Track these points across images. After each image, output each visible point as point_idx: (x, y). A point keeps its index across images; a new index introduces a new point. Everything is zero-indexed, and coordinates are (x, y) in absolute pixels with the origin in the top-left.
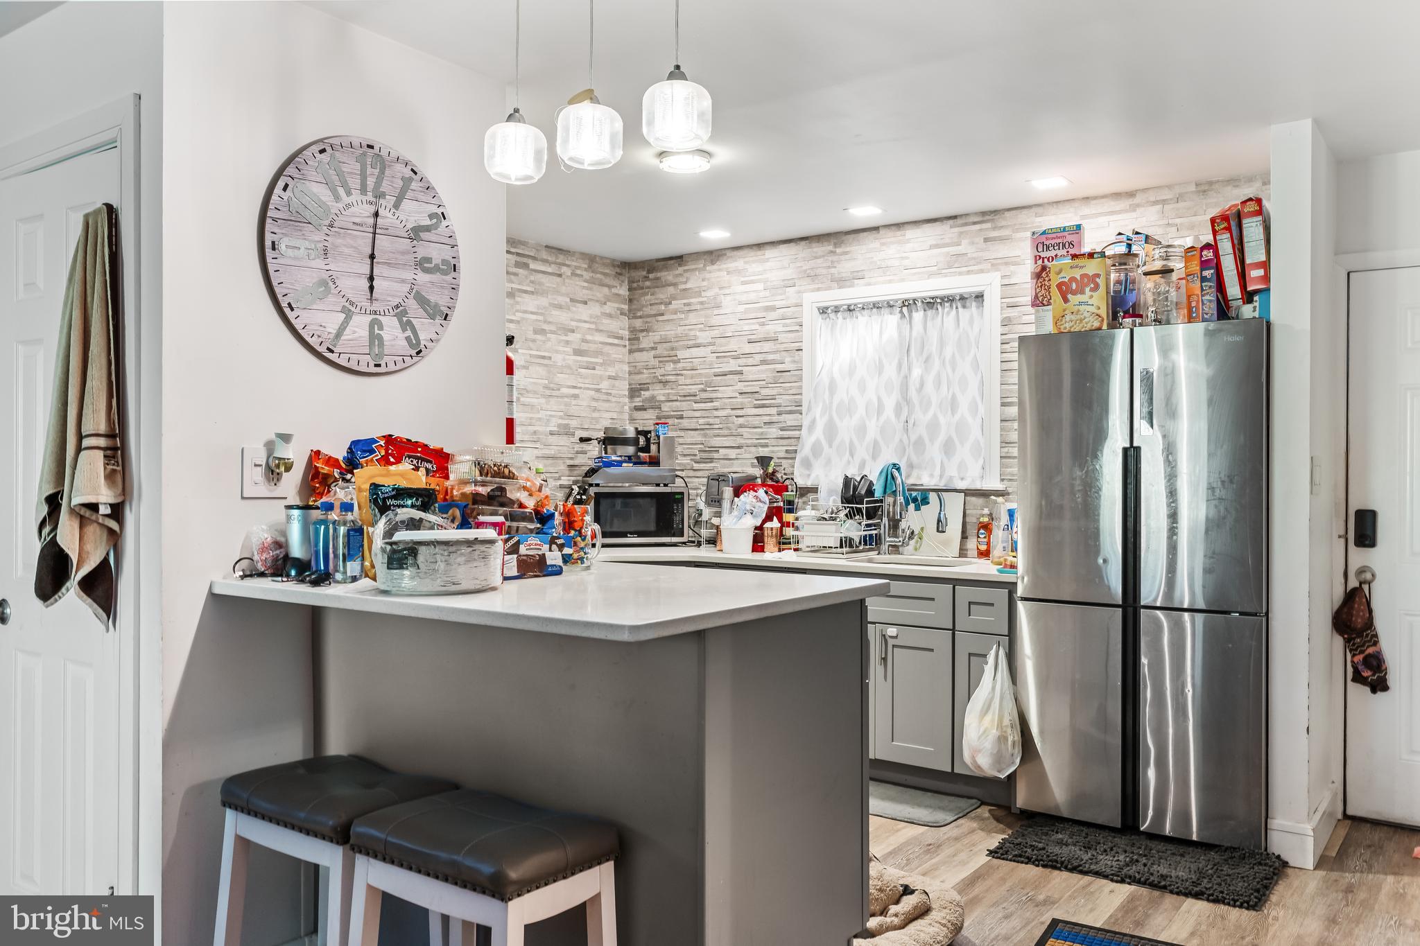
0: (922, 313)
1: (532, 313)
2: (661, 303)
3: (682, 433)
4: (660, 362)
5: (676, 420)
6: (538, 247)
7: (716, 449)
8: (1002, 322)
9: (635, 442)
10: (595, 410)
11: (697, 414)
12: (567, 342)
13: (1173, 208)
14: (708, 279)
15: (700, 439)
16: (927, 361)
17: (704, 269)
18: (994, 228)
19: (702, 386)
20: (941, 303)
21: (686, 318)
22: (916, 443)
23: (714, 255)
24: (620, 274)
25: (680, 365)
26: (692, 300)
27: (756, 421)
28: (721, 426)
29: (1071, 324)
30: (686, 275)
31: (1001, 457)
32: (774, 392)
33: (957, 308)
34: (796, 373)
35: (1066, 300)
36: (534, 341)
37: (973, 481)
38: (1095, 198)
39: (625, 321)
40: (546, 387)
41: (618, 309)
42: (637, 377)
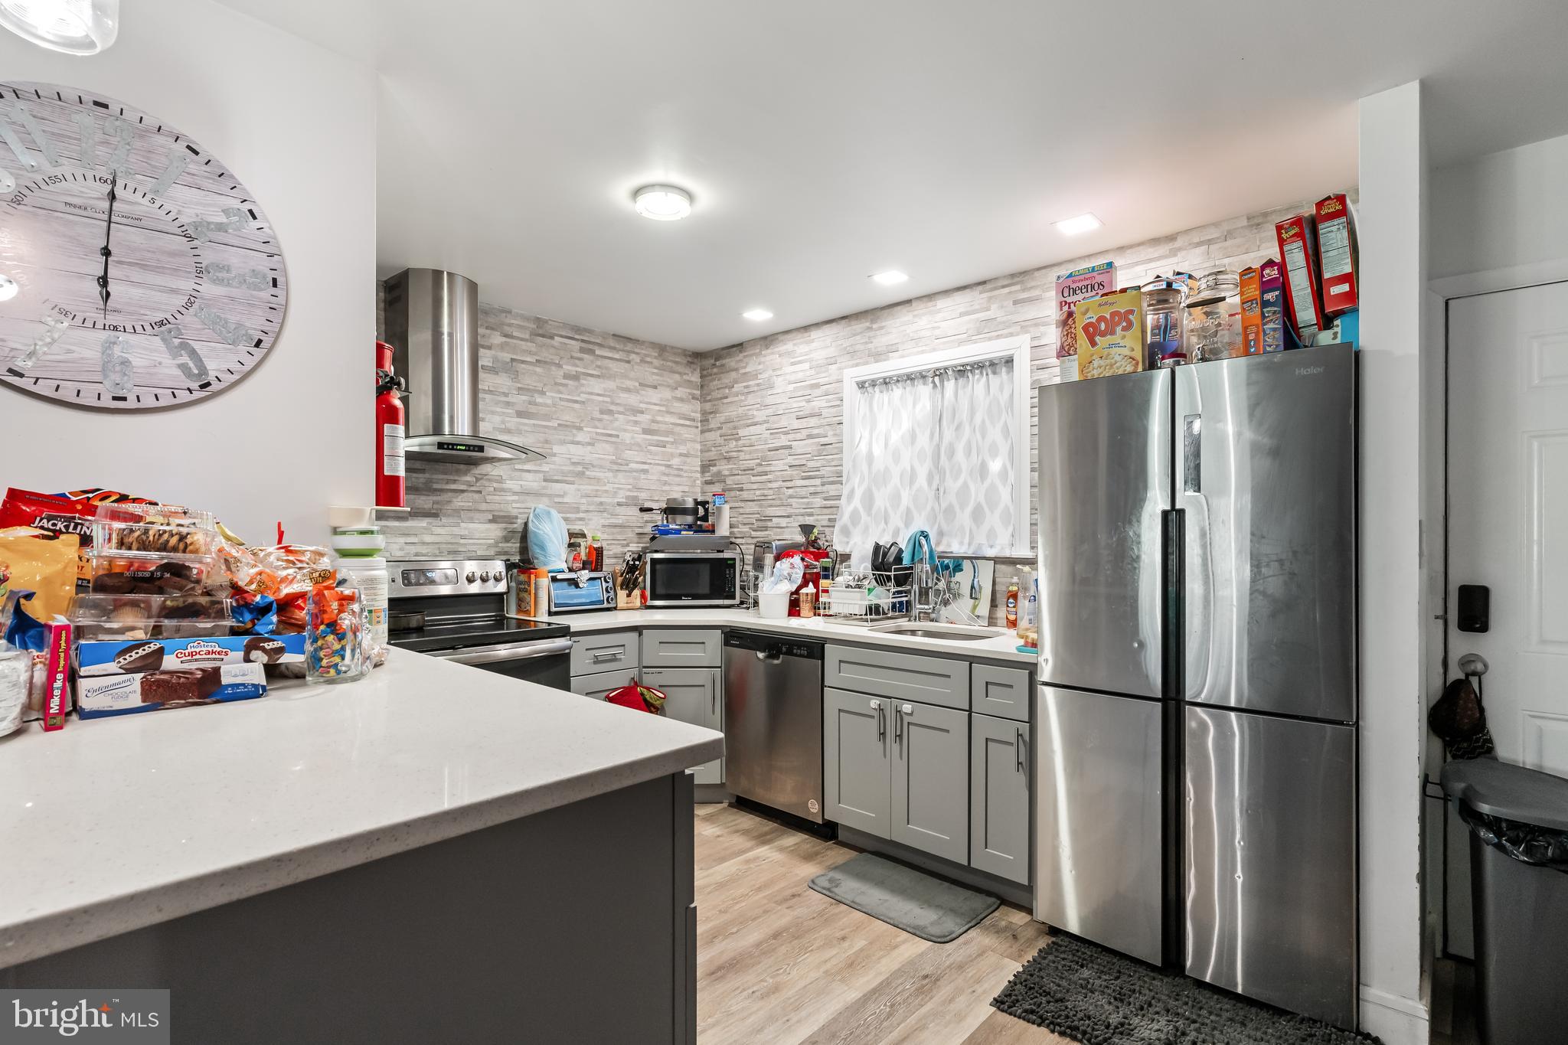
0: (953, 381)
1: (598, 395)
2: (726, 387)
3: (742, 504)
4: (725, 440)
5: (738, 493)
6: (605, 335)
7: (770, 518)
8: (1031, 385)
9: (695, 511)
10: (665, 483)
11: (755, 486)
12: (636, 422)
13: (1220, 248)
14: (764, 362)
15: (756, 509)
16: (958, 428)
17: (760, 354)
18: (1023, 290)
19: (759, 461)
20: (971, 370)
21: (746, 399)
22: (945, 511)
23: (768, 340)
24: (691, 363)
25: (741, 442)
26: (751, 383)
27: (803, 492)
28: (774, 497)
29: (1100, 370)
30: (745, 360)
31: (1031, 524)
32: (818, 464)
33: (987, 374)
34: (837, 445)
35: (1093, 344)
36: (600, 420)
37: (1002, 548)
38: (1131, 247)
39: (698, 405)
40: (613, 462)
41: (690, 394)
42: (707, 454)
